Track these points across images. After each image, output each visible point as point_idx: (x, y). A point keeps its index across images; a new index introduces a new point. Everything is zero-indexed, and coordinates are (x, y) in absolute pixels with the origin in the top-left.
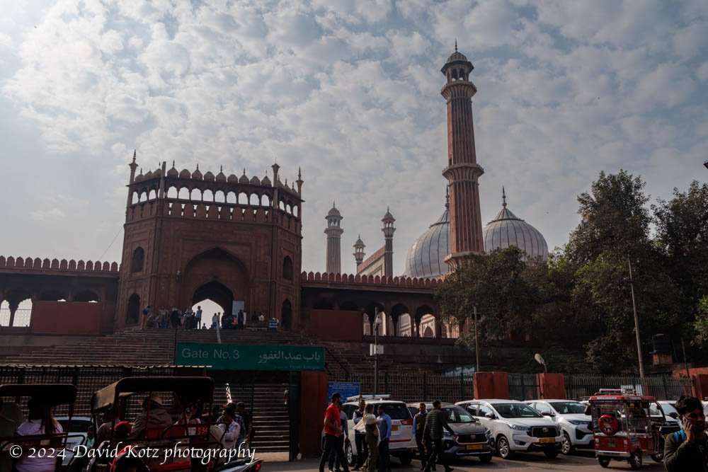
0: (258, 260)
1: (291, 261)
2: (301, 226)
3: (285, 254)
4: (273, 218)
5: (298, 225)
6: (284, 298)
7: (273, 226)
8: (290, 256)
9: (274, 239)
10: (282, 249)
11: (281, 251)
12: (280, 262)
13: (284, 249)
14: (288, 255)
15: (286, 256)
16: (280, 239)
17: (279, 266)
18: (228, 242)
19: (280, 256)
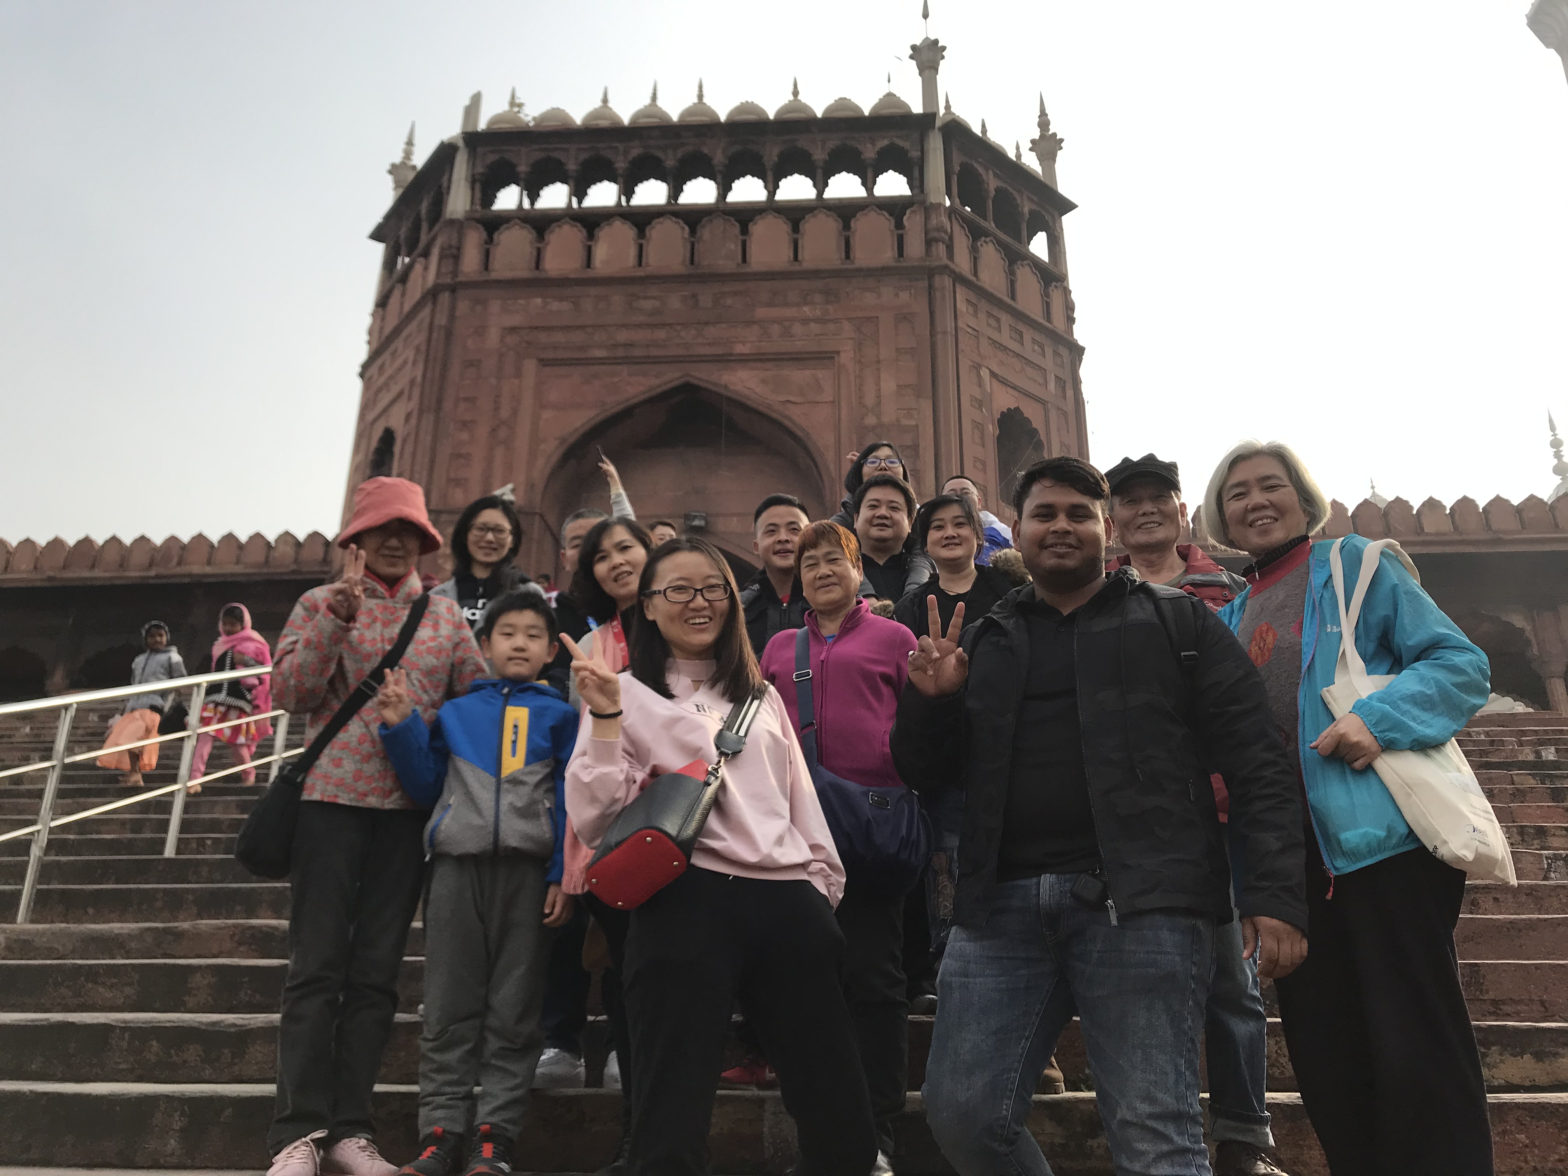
0: (871, 420)
1: (1033, 434)
2: (1070, 307)
3: (1004, 400)
4: (929, 242)
5: (1056, 297)
7: (931, 273)
8: (1031, 412)
9: (939, 329)
10: (985, 373)
11: (980, 383)
12: (978, 426)
13: (993, 374)
14: (1017, 409)
15: (1009, 409)
16: (969, 330)
17: (978, 440)
18: (731, 355)
19: (979, 404)
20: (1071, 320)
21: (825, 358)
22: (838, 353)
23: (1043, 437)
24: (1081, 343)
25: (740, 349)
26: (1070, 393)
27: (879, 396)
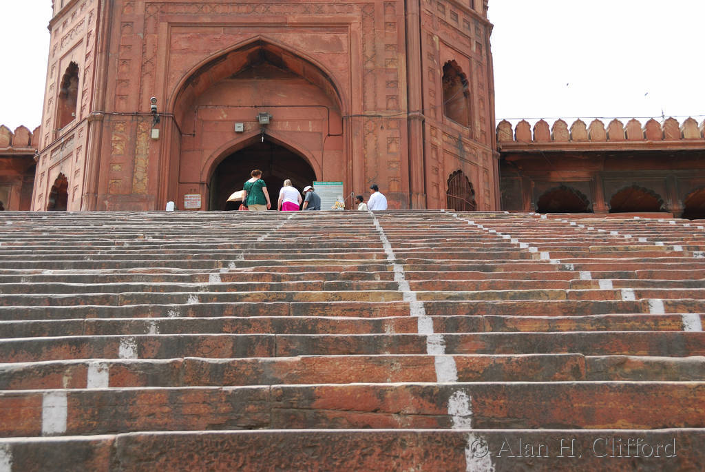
0: (370, 65)
1: (463, 76)
3: (448, 56)
6: (451, 166)
8: (463, 64)
9: (409, 11)
10: (436, 39)
11: (433, 44)
12: (432, 71)
13: (441, 40)
14: (454, 61)
15: (449, 61)
16: (427, 13)
17: (431, 79)
18: (286, 23)
19: (431, 56)
20: (486, 8)
21: (343, 26)
22: (350, 24)
23: (468, 78)
24: (491, 22)
25: (291, 19)
26: (484, 52)
27: (375, 51)
